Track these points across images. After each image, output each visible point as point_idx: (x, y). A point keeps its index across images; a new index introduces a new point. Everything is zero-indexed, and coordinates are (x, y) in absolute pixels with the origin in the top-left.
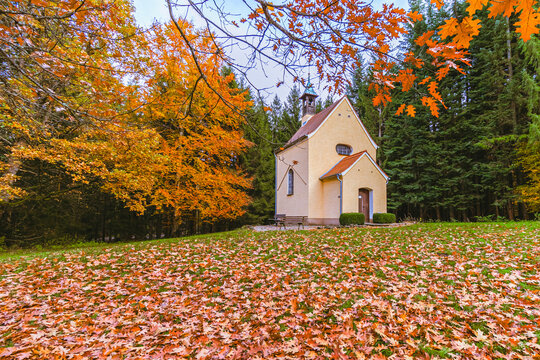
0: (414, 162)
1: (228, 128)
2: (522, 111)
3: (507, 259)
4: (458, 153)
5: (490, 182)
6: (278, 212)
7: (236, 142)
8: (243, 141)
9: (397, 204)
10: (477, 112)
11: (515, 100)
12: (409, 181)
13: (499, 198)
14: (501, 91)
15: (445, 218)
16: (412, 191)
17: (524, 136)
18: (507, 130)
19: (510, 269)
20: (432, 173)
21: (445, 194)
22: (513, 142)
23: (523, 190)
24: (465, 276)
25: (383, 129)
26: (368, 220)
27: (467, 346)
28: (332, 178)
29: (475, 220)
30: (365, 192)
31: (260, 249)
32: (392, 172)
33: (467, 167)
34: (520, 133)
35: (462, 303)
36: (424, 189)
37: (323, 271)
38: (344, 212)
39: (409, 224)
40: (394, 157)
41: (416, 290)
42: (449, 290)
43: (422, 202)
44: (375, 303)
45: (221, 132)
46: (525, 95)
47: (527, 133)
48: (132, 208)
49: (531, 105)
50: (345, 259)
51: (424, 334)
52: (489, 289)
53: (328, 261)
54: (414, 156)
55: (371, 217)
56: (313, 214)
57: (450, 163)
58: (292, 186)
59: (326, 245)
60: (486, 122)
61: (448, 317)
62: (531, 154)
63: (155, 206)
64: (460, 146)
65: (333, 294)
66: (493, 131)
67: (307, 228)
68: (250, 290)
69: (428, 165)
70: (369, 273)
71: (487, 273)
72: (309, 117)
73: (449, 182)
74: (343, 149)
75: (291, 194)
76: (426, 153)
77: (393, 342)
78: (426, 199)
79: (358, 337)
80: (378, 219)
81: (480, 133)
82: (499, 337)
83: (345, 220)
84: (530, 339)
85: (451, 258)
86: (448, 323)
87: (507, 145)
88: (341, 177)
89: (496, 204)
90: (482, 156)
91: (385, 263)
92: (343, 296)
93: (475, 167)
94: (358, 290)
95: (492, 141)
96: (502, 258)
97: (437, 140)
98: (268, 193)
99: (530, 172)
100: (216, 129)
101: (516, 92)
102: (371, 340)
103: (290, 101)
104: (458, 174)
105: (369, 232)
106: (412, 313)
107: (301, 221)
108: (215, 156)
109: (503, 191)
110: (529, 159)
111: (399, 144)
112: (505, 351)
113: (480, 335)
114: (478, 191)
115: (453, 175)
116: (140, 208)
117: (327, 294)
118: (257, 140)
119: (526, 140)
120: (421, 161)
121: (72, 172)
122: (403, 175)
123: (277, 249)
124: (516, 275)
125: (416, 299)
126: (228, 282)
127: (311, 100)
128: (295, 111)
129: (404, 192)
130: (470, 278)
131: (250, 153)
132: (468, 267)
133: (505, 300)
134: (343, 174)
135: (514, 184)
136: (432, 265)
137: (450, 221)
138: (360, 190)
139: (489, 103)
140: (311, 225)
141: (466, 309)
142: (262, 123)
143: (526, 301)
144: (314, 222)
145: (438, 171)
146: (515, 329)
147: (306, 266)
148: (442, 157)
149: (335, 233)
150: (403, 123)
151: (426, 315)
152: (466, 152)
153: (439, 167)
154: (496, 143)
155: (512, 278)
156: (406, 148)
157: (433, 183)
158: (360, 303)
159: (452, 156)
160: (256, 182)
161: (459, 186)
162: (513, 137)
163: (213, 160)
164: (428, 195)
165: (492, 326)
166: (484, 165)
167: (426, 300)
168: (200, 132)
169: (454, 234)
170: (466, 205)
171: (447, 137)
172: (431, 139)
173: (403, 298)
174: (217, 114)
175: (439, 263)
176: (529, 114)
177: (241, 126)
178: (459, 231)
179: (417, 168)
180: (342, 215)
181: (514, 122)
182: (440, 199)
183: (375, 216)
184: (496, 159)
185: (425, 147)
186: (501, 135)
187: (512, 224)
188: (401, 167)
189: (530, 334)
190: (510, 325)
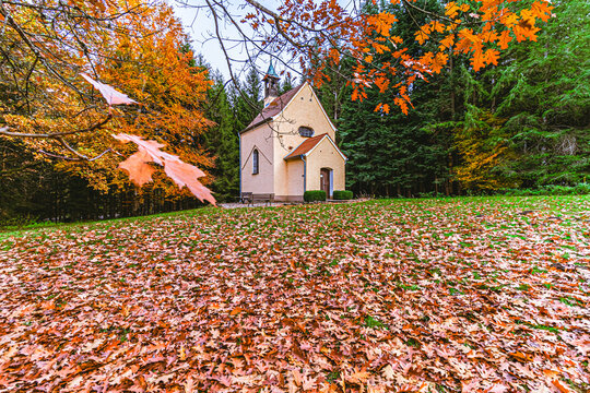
0: (367, 144)
1: (188, 106)
2: (460, 100)
3: (449, 226)
4: (405, 137)
5: (432, 163)
6: (243, 190)
7: (198, 121)
8: (204, 120)
9: (352, 183)
10: (422, 100)
11: (454, 90)
12: (361, 161)
13: (439, 177)
14: (442, 82)
15: (394, 195)
16: (365, 170)
17: (460, 123)
18: (446, 116)
19: (451, 233)
20: (382, 154)
21: (395, 174)
22: (452, 128)
23: (458, 170)
24: (420, 239)
25: (338, 112)
26: (329, 197)
27: (429, 283)
28: (296, 158)
29: (418, 197)
30: (326, 171)
31: (240, 224)
32: (348, 153)
33: (412, 149)
34: (457, 120)
35: (420, 258)
36: (376, 169)
37: (304, 239)
38: (308, 190)
39: (365, 200)
40: (349, 139)
41: (384, 251)
42: (410, 249)
43: (374, 180)
44: (355, 261)
45: (181, 111)
46: (463, 86)
47: (463, 120)
48: (96, 187)
49: (467, 95)
50: (320, 230)
51: (398, 278)
52: (439, 247)
53: (306, 232)
54: (367, 138)
55: (331, 195)
56: (278, 192)
57: (398, 146)
58: (257, 165)
59: (299, 219)
60: (430, 109)
61: (412, 267)
62: (466, 138)
63: (116, 185)
64: (407, 130)
65: (319, 255)
66: (435, 118)
67: (273, 205)
68: (248, 256)
69: (379, 146)
70: (343, 240)
71: (436, 237)
72: (271, 99)
73: (398, 162)
74: (305, 131)
75: (256, 173)
76: (377, 136)
77: (378, 284)
78: (377, 178)
79: (351, 283)
80: (337, 196)
81: (424, 118)
82: (449, 277)
83: (309, 197)
84: (469, 277)
85: (407, 226)
86: (413, 271)
87: (446, 130)
88: (305, 158)
89: (436, 182)
90: (426, 139)
91: (355, 232)
92: (329, 257)
93: (420, 149)
94: (339, 252)
95: (435, 126)
96: (445, 225)
97: (388, 124)
98: (229, 172)
99: (464, 154)
100: (176, 107)
101: (456, 84)
102: (361, 283)
103: (249, 82)
104: (405, 155)
105: (332, 208)
106: (385, 265)
107: (269, 198)
108: (177, 136)
109: (443, 170)
110: (465, 143)
111: (353, 126)
112: (454, 285)
113: (436, 276)
114: (421, 171)
115: (401, 156)
116: (104, 187)
117: (315, 256)
118: (218, 120)
119: (462, 126)
120: (373, 143)
121: (33, 150)
122: (357, 155)
123: (256, 223)
124: (457, 237)
125: (386, 257)
126: (226, 250)
127: (273, 83)
128: (255, 91)
129: (357, 171)
130: (423, 240)
131: (212, 133)
132: (420, 233)
133: (451, 254)
134: (307, 154)
135: (450, 164)
136: (393, 232)
137: (397, 197)
138: (322, 169)
139: (433, 92)
140: (277, 202)
141: (424, 261)
142: (222, 103)
143: (464, 254)
144: (280, 199)
145: (389, 152)
146: (459, 271)
147: (288, 236)
148: (392, 139)
149: (302, 209)
150: (356, 107)
151: (396, 267)
152: (412, 135)
153: (389, 149)
154: (437, 128)
155: (454, 239)
156: (360, 130)
157: (384, 163)
158: (343, 261)
159: (399, 138)
160: (218, 161)
161: (406, 166)
162: (452, 123)
163: (174, 139)
164: (379, 174)
165: (444, 271)
166: (427, 148)
167: (393, 257)
168: (160, 109)
169: (406, 208)
170: (411, 183)
171: (396, 122)
172: (383, 123)
173: (376, 257)
174: (178, 92)
175: (398, 231)
176: (466, 104)
177: (201, 105)
178: (410, 205)
179: (369, 150)
180: (306, 193)
181: (453, 110)
182: (389, 178)
183: (336, 194)
184: (436, 143)
185: (377, 130)
186: (442, 121)
187: (450, 199)
188: (355, 148)
189: (469, 273)
190: (456, 269)
